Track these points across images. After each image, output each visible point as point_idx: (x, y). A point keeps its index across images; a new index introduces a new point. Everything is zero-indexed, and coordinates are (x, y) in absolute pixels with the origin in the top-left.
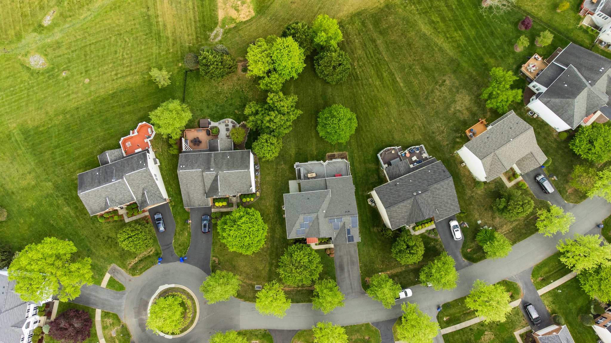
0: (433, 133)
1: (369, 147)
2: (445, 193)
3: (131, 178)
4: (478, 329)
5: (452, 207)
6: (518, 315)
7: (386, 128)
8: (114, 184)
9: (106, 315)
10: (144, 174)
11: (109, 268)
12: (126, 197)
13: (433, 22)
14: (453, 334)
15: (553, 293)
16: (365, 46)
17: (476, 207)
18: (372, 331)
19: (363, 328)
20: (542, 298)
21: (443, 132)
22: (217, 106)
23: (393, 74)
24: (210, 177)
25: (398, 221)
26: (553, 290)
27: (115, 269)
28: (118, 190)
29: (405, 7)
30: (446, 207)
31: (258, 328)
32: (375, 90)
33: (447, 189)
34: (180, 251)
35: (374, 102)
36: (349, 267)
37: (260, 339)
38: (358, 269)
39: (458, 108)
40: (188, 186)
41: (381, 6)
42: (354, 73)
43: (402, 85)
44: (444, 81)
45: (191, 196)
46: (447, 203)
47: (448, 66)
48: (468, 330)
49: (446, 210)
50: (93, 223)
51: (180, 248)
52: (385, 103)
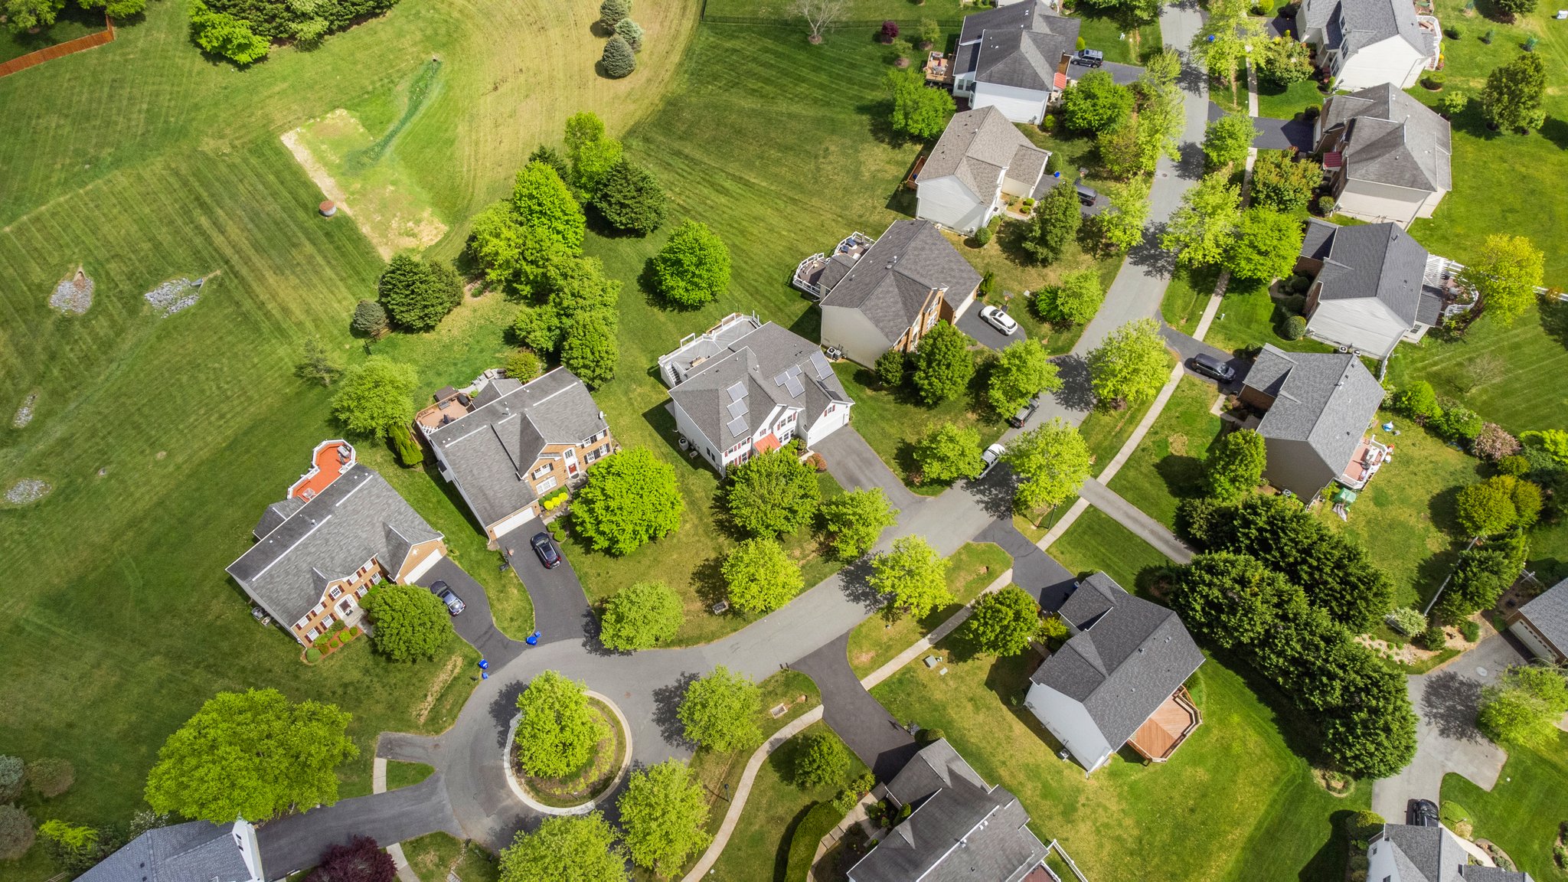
0: (861, 216)
1: (771, 285)
3: (350, 508)
4: (1153, 442)
6: (1194, 385)
7: (781, 248)
8: (319, 530)
9: (414, 848)
10: (375, 491)
11: (375, 745)
12: (353, 551)
13: (754, 91)
14: (1119, 476)
15: (1216, 326)
16: (670, 165)
17: (1005, 276)
18: (984, 552)
19: (964, 557)
20: (1209, 343)
21: (875, 208)
22: (455, 364)
23: (741, 178)
24: (511, 428)
25: (892, 323)
26: (1213, 322)
27: (391, 742)
28: (331, 542)
29: (698, 93)
30: (954, 277)
31: (767, 676)
32: (725, 209)
34: (520, 629)
35: (735, 225)
36: (867, 472)
37: (784, 695)
38: (883, 467)
39: (873, 169)
40: (475, 472)
41: (660, 107)
42: (676, 206)
43: (764, 184)
44: (827, 149)
45: (490, 493)
46: (952, 270)
47: (818, 129)
48: (1139, 453)
49: (957, 283)
50: (297, 677)
51: (516, 624)
52: (755, 218)
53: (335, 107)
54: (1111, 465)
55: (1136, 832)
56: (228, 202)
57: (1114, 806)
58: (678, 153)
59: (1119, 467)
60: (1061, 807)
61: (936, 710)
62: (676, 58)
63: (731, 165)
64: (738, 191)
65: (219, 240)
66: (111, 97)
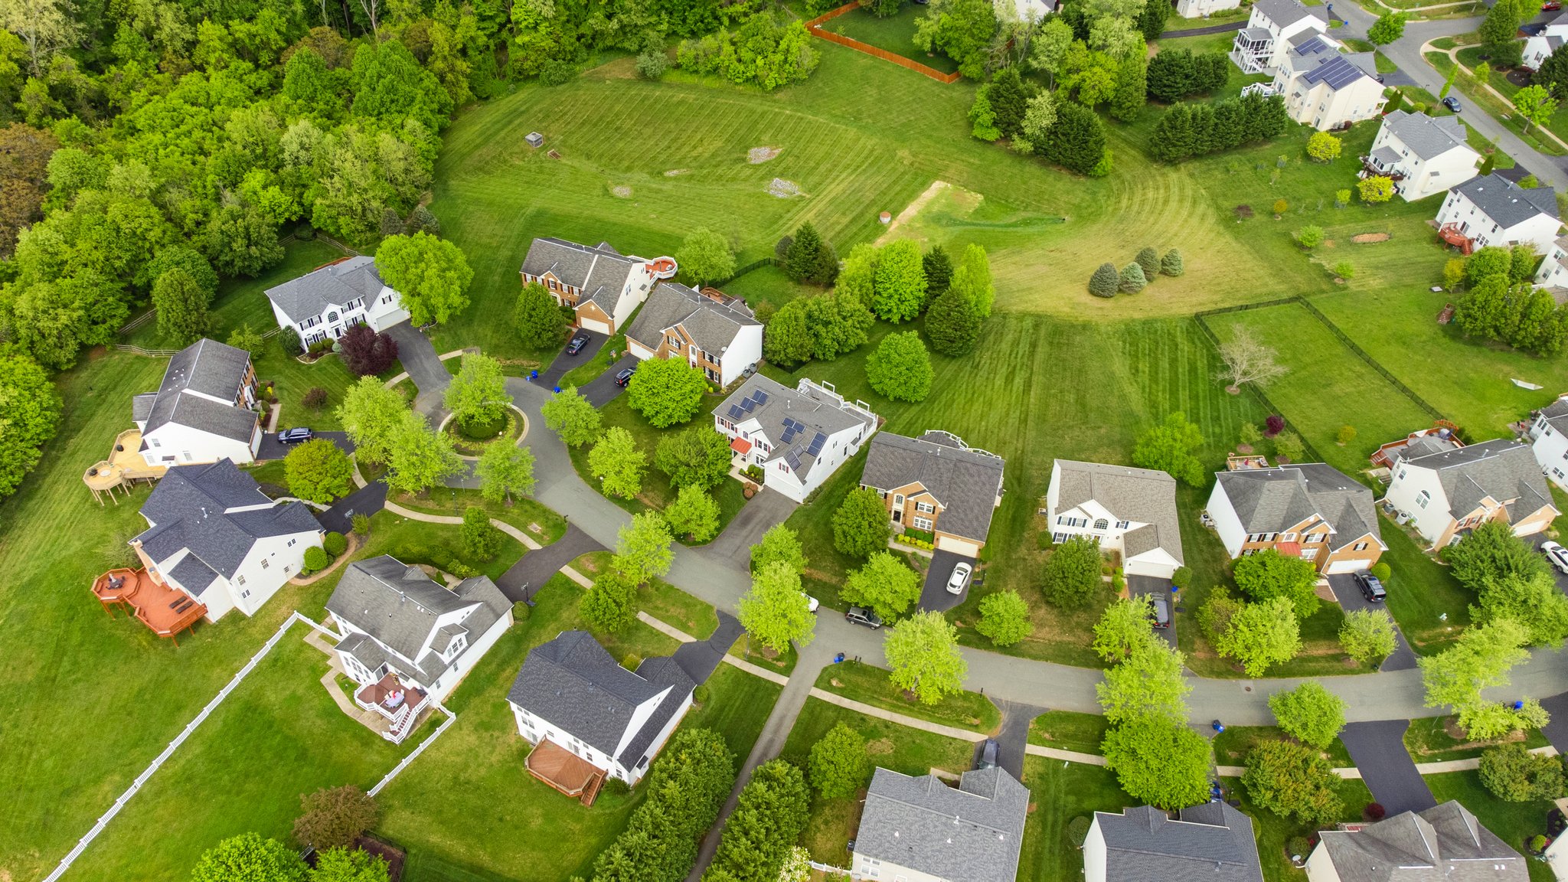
2: (978, 489)
3: (604, 263)
5: (975, 524)
8: (581, 253)
9: (407, 383)
10: (621, 269)
11: (469, 348)
12: (577, 276)
13: (1137, 369)
14: (827, 705)
15: (1052, 763)
18: (708, 620)
19: (699, 607)
26: (1056, 759)
27: (474, 353)
28: (577, 262)
30: (966, 515)
31: (560, 513)
33: (984, 484)
34: (567, 383)
36: (758, 527)
37: (549, 526)
40: (656, 308)
43: (1032, 400)
44: (1100, 427)
45: (646, 324)
46: (972, 510)
47: (1120, 417)
48: (858, 716)
49: (962, 520)
53: (981, 193)
54: (834, 696)
55: (474, 778)
56: (863, 178)
57: (494, 758)
58: (1034, 346)
59: (836, 703)
60: (486, 719)
61: (552, 615)
62: (1137, 315)
63: (1041, 378)
64: (1015, 389)
65: (833, 186)
66: (908, 103)
